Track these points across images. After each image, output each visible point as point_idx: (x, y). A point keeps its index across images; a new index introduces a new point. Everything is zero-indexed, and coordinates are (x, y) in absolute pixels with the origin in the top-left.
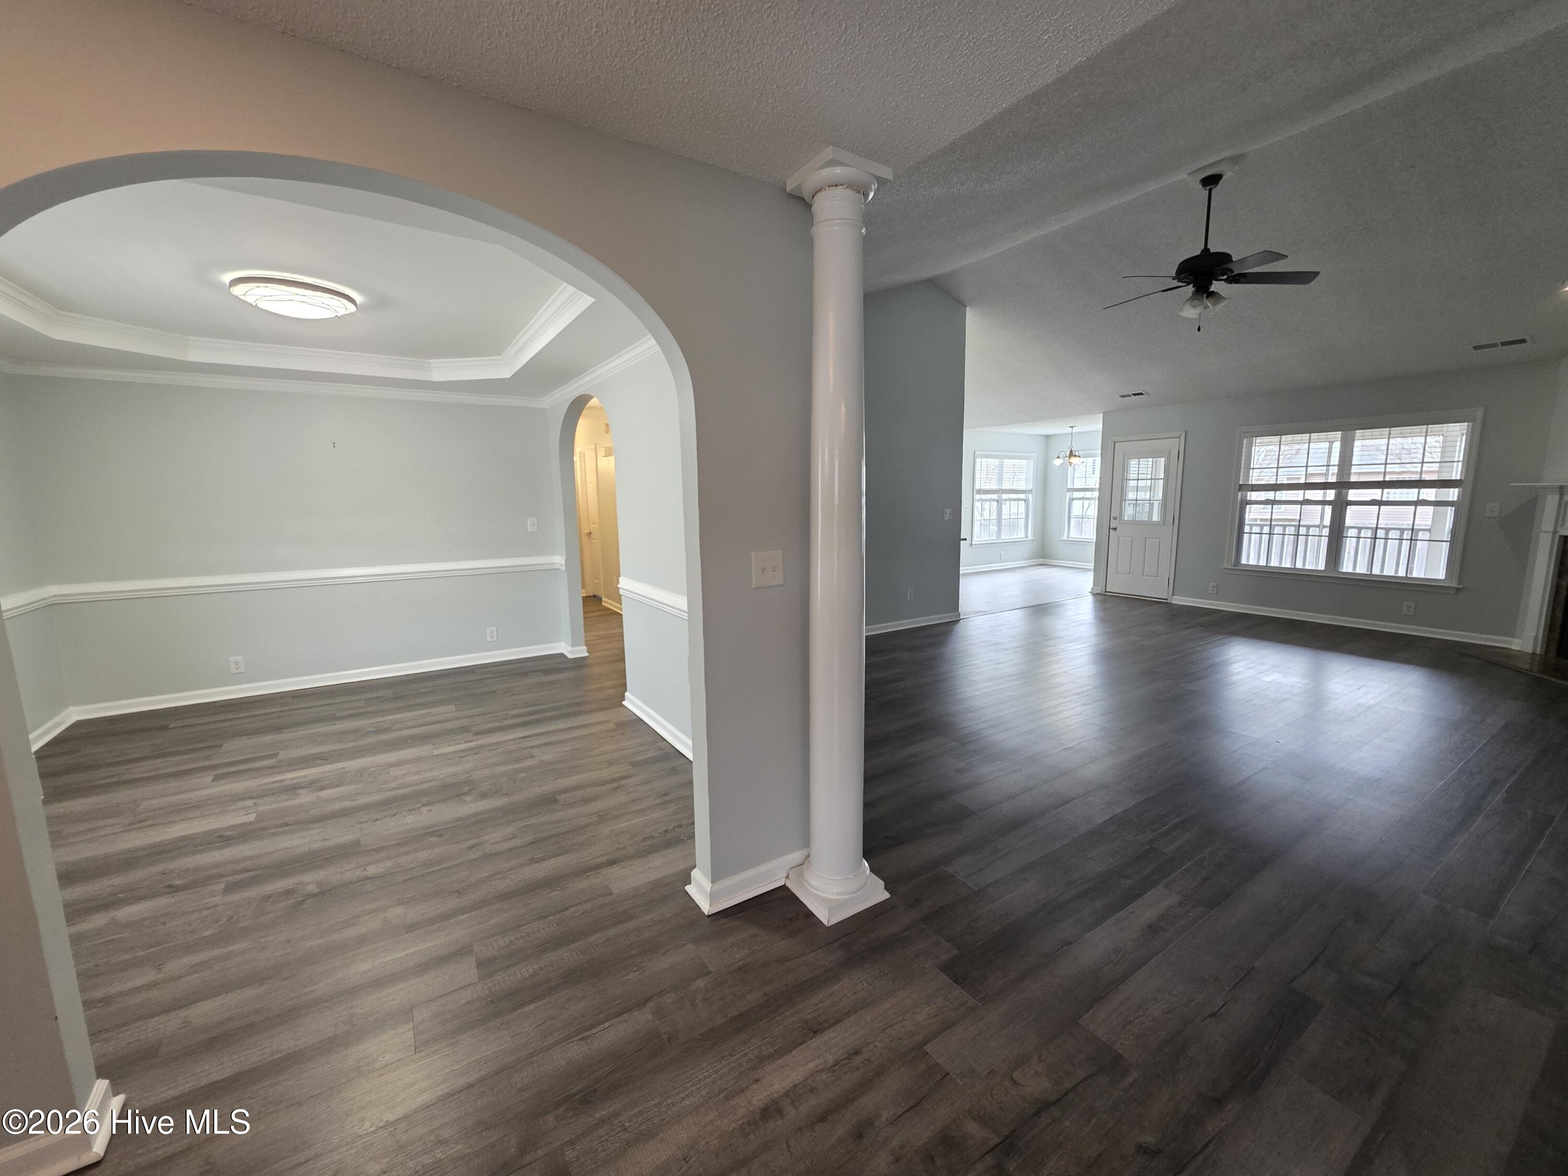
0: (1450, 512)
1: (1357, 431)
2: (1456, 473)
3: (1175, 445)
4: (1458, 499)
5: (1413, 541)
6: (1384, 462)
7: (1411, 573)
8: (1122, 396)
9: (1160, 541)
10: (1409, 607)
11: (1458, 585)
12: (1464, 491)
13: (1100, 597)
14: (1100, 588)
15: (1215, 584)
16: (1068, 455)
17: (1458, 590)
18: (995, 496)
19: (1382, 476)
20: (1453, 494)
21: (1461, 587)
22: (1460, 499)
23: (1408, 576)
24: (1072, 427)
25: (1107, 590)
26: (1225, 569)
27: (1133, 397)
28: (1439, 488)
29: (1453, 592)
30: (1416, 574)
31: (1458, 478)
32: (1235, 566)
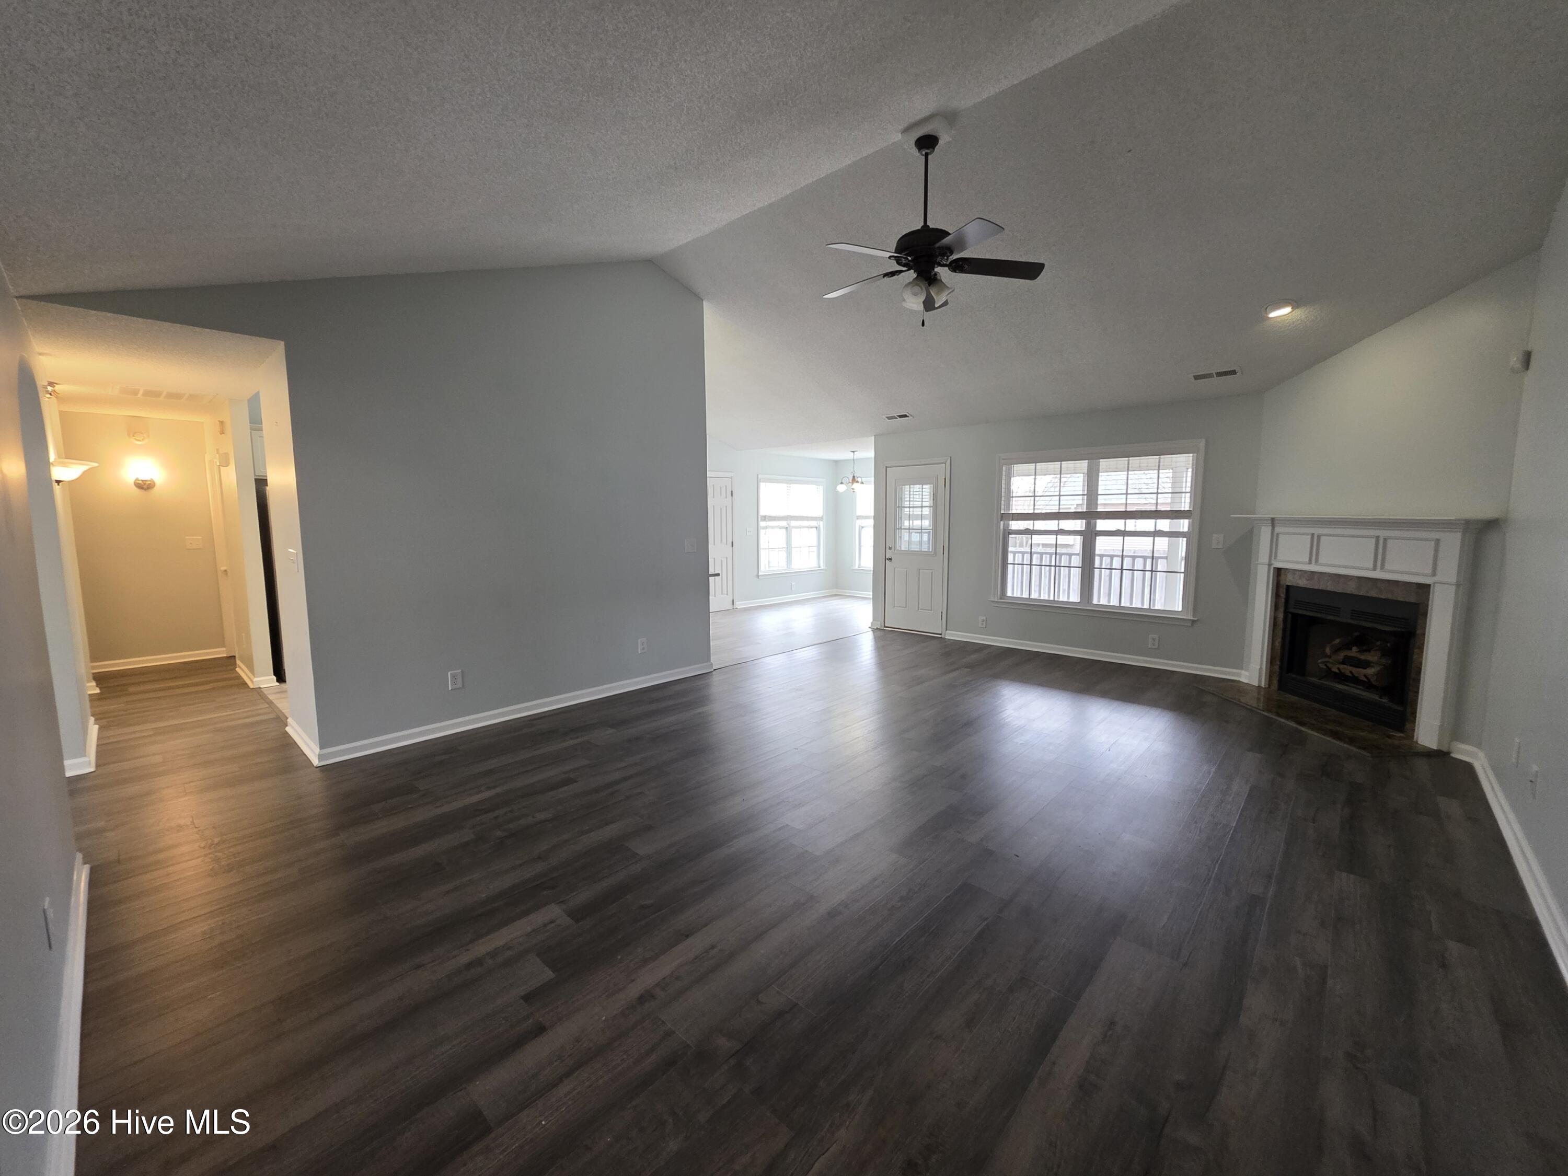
0: (1183, 542)
1: (1101, 460)
2: (1185, 504)
3: (941, 470)
4: (1189, 529)
5: (1154, 573)
6: (1125, 492)
7: (1154, 605)
8: (889, 418)
9: (932, 573)
10: (1154, 639)
11: (1193, 617)
12: (1193, 522)
13: (879, 633)
14: (879, 623)
15: (984, 618)
16: (851, 481)
17: (1193, 622)
18: (784, 523)
19: (1124, 507)
20: (1184, 525)
21: (1196, 619)
22: (1191, 530)
23: (1151, 608)
24: (853, 452)
25: (886, 625)
26: (993, 602)
27: (899, 419)
28: (1172, 519)
29: (1190, 625)
30: (1158, 606)
31: (1187, 508)
32: (1001, 599)
